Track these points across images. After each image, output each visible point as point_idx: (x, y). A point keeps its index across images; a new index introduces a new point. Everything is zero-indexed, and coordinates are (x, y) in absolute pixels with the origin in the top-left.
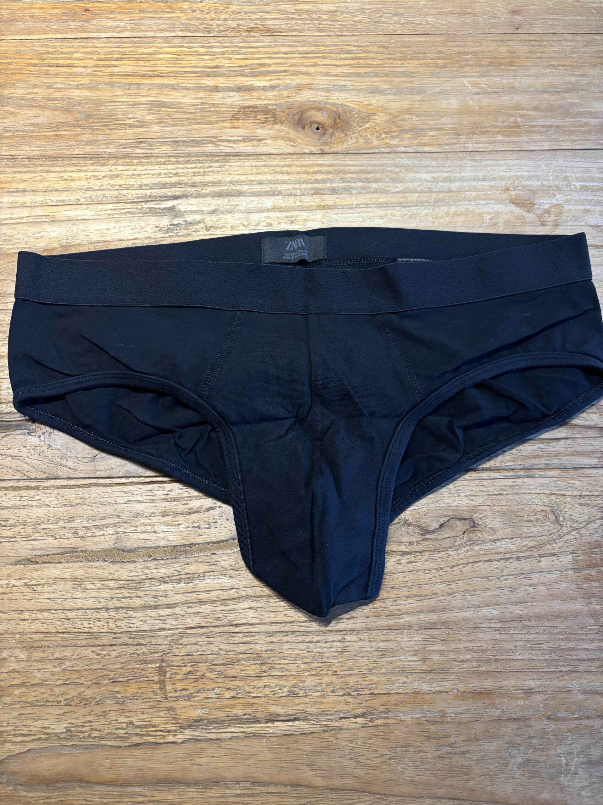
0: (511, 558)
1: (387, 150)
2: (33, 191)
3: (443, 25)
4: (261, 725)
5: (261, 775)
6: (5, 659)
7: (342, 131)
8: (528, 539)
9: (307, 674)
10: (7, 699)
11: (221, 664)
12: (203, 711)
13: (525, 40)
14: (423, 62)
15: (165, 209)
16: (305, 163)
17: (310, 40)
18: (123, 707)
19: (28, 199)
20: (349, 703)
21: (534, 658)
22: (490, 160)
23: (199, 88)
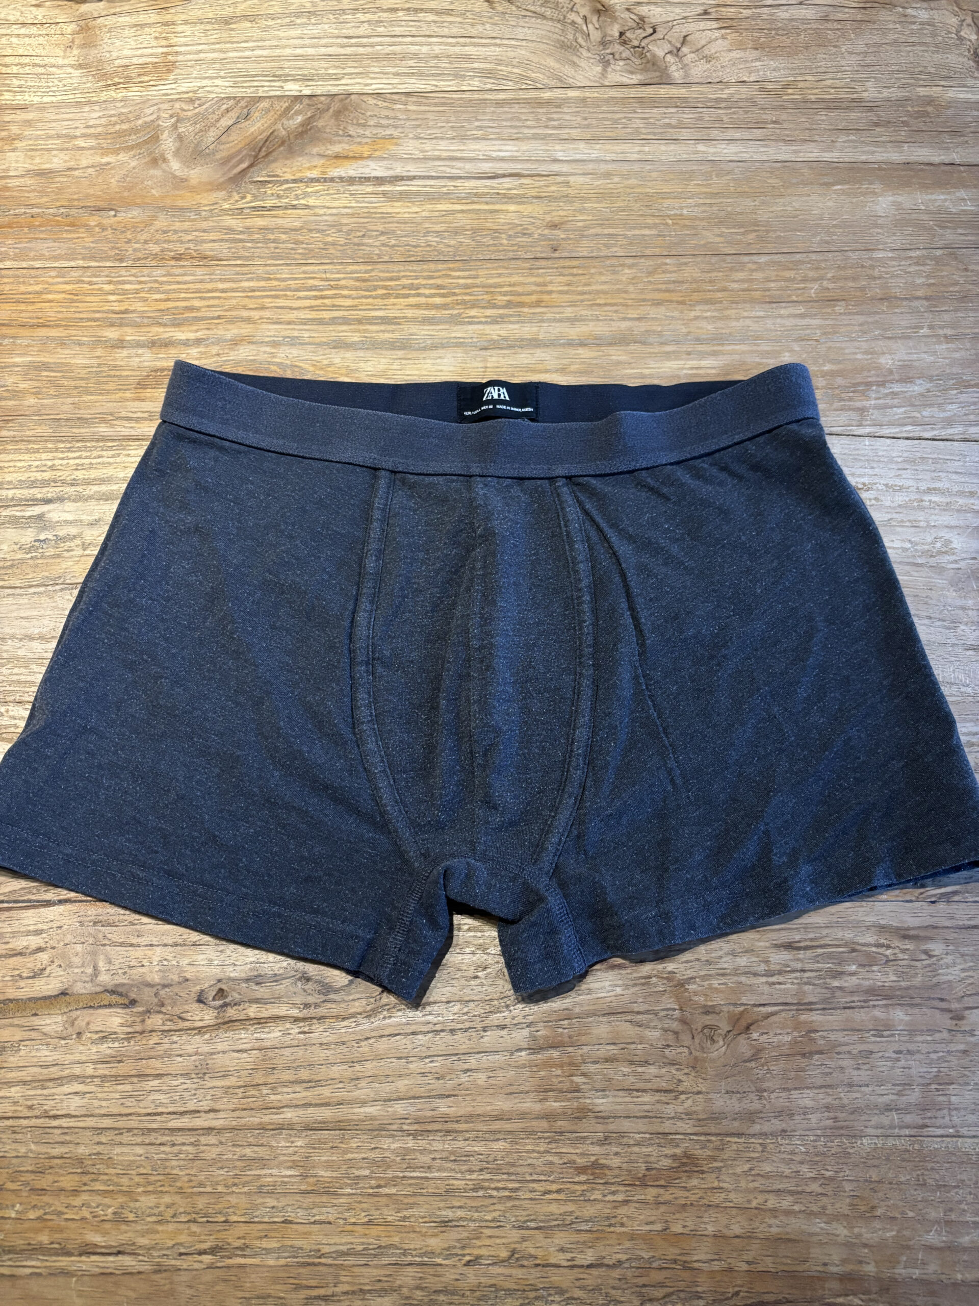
0: (442, 1031)
4: (73, 1258)
8: (472, 1004)
9: (140, 1190)
11: (27, 1171)
15: (30, 517)
17: (261, 271)
20: (194, 1234)
21: (459, 1175)
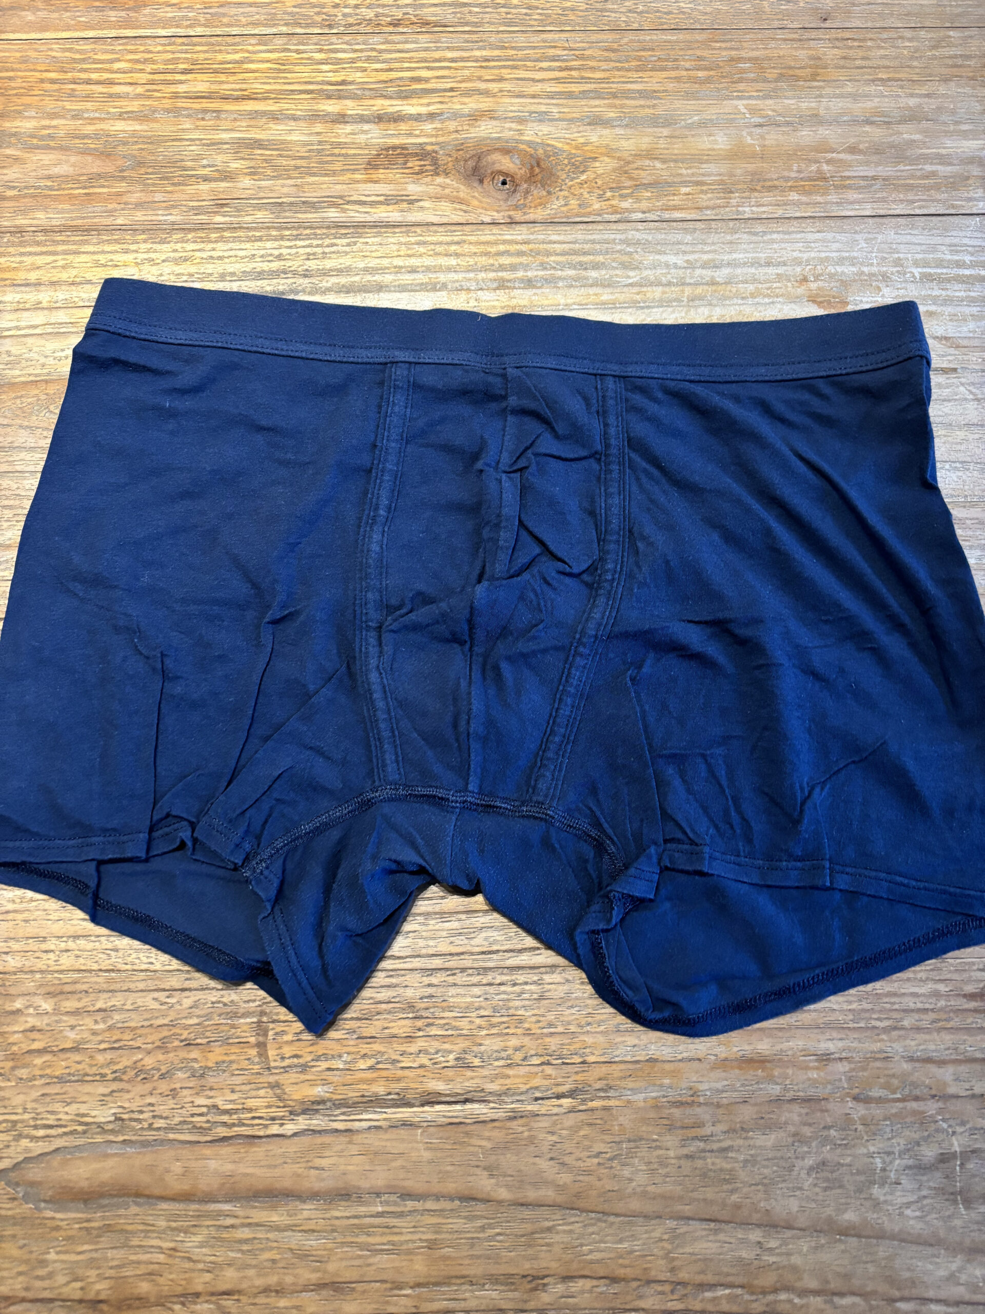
1: (613, 218)
2: (53, 284)
3: (706, 13)
5: (413, 1184)
6: (18, 1012)
7: (543, 186)
10: (23, 1073)
12: (325, 1088)
13: (837, 39)
14: (673, 74)
16: (483, 238)
18: (203, 1082)
19: (45, 296)
22: (778, 232)
23: (315, 117)
